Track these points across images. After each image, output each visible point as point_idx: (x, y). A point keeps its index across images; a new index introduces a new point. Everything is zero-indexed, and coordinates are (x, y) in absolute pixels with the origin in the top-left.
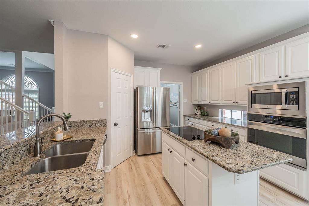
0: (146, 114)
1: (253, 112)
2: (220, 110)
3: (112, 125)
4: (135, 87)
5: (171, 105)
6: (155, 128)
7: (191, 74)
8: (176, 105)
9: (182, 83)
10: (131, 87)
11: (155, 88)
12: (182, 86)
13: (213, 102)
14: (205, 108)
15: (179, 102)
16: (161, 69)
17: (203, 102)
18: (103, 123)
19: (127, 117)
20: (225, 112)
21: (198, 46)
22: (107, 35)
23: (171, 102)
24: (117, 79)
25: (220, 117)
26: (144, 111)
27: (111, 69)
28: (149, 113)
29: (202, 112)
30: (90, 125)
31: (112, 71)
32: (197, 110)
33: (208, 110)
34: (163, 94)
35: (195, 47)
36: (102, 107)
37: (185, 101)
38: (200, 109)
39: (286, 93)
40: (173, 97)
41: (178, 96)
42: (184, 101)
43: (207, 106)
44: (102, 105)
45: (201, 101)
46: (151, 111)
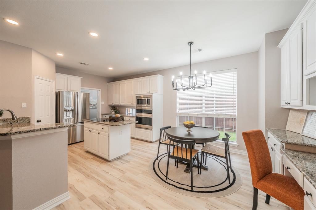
0: (68, 113)
1: (139, 108)
2: (126, 109)
3: (35, 122)
4: (57, 91)
5: (90, 107)
6: (77, 123)
7: (108, 84)
8: (96, 107)
9: (100, 90)
10: (53, 91)
11: (77, 93)
12: (100, 92)
13: (122, 104)
14: (118, 108)
15: (98, 104)
16: (82, 78)
17: (116, 104)
18: (26, 120)
19: (48, 115)
20: (129, 110)
21: (111, 69)
22: (31, 49)
23: (91, 104)
24: (40, 84)
25: (127, 113)
26: (66, 111)
27: (35, 76)
28: (71, 112)
29: (115, 112)
30: (11, 122)
31: (35, 78)
32: (112, 110)
33: (120, 109)
34: (83, 97)
35: (108, 68)
36: (25, 106)
37: (103, 103)
38: (114, 109)
39: (147, 99)
40: (93, 100)
41: (97, 100)
42: (101, 103)
43: (119, 106)
44: (24, 105)
45: (115, 103)
46: (72, 110)
